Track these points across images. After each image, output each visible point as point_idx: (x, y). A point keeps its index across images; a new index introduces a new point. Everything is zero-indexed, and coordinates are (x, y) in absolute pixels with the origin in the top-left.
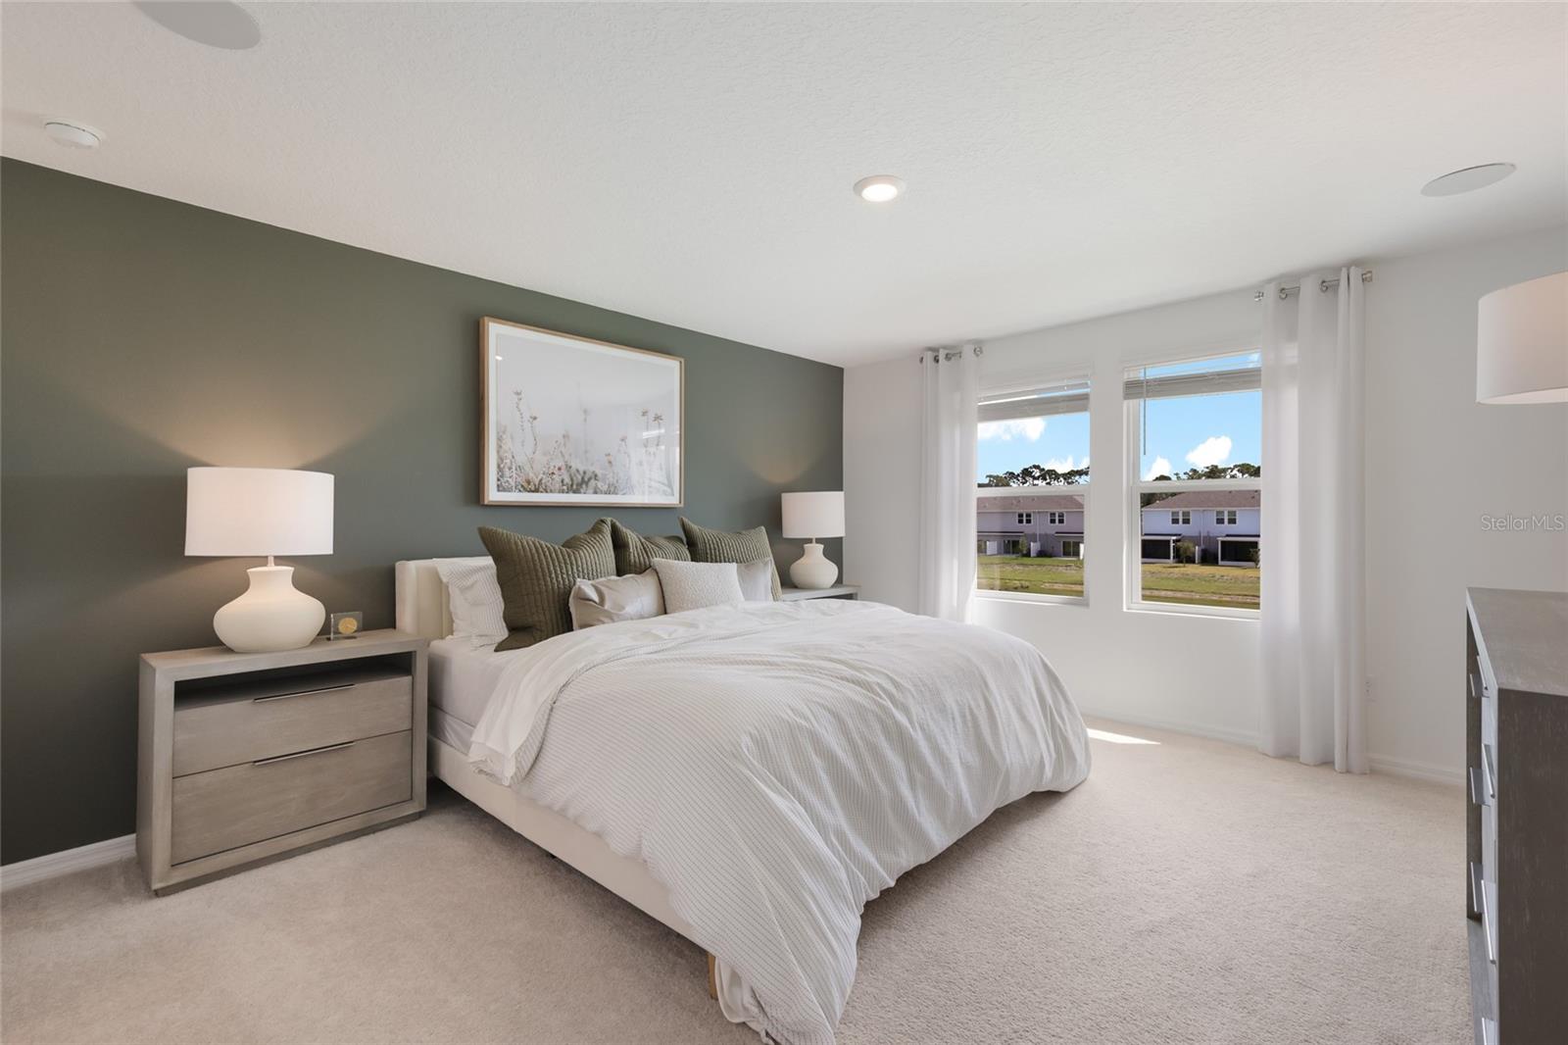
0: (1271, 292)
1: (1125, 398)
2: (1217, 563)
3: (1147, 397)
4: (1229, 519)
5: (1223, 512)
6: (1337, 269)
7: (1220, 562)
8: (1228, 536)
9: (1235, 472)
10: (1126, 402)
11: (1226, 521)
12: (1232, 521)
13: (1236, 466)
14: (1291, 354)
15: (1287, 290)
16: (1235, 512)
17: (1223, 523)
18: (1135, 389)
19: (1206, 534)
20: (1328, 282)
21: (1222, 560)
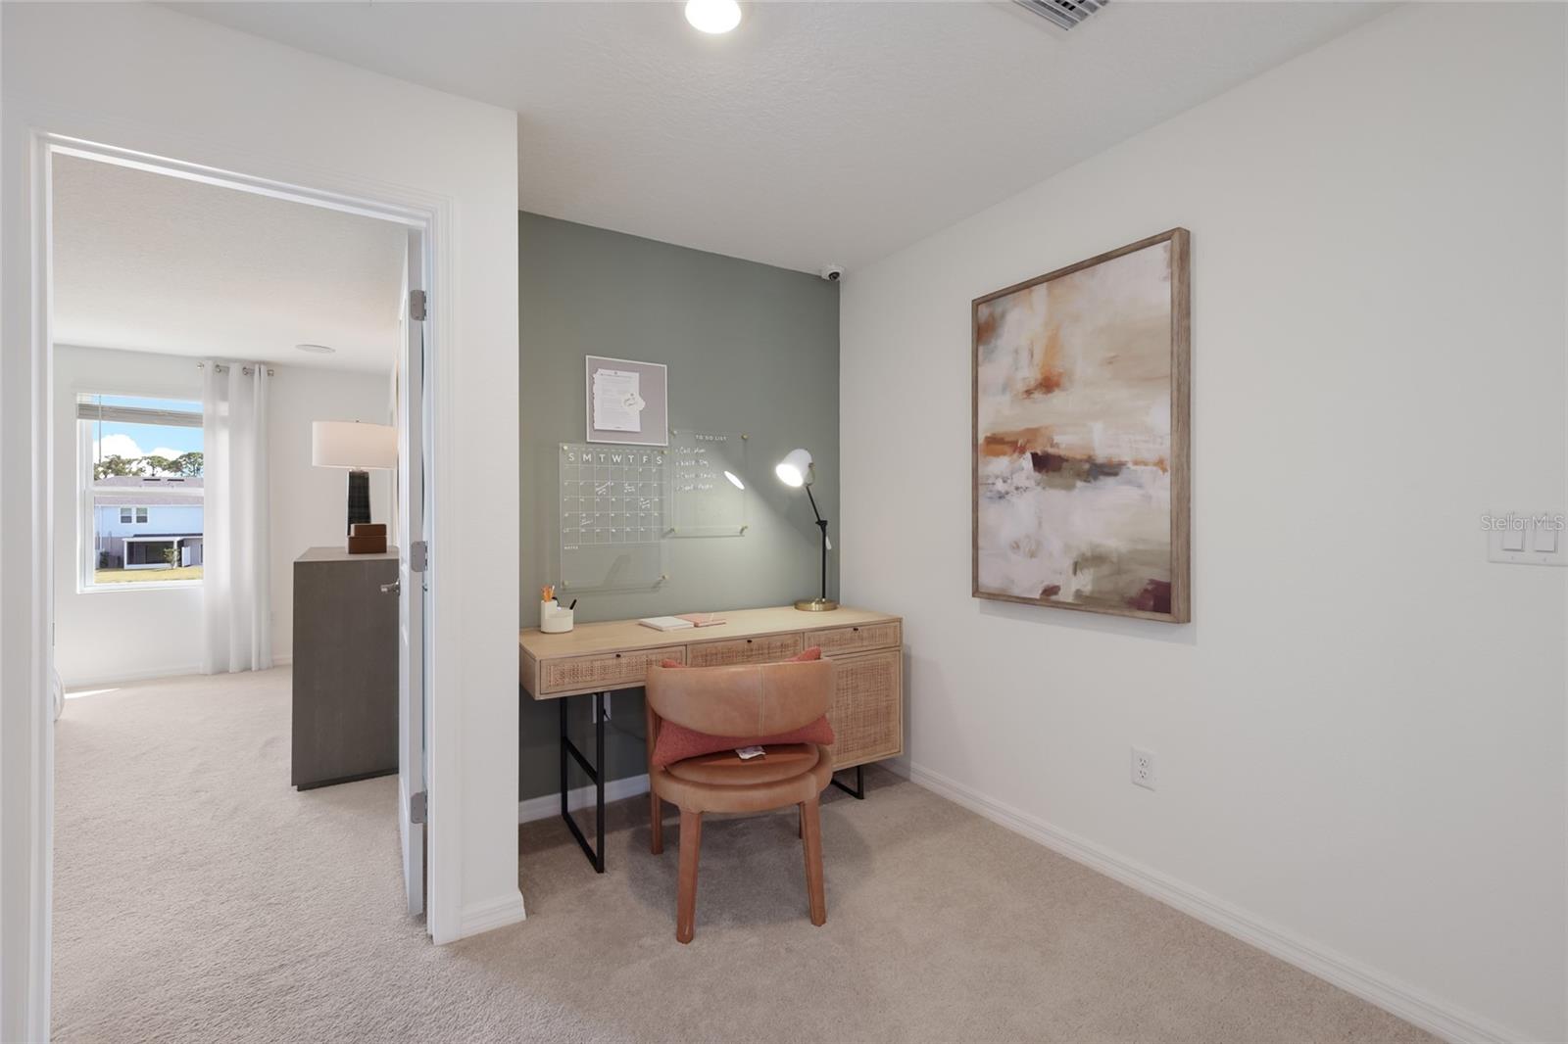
0: (209, 365)
1: (79, 418)
2: (122, 567)
3: (103, 419)
4: (138, 517)
5: (130, 509)
6: (254, 363)
7: (126, 566)
8: (136, 536)
9: (144, 462)
10: (79, 421)
11: (134, 519)
12: (142, 519)
13: (145, 458)
14: (224, 409)
15: (221, 367)
16: (146, 509)
17: (130, 522)
18: (87, 411)
19: (106, 535)
20: (248, 369)
21: (130, 562)
